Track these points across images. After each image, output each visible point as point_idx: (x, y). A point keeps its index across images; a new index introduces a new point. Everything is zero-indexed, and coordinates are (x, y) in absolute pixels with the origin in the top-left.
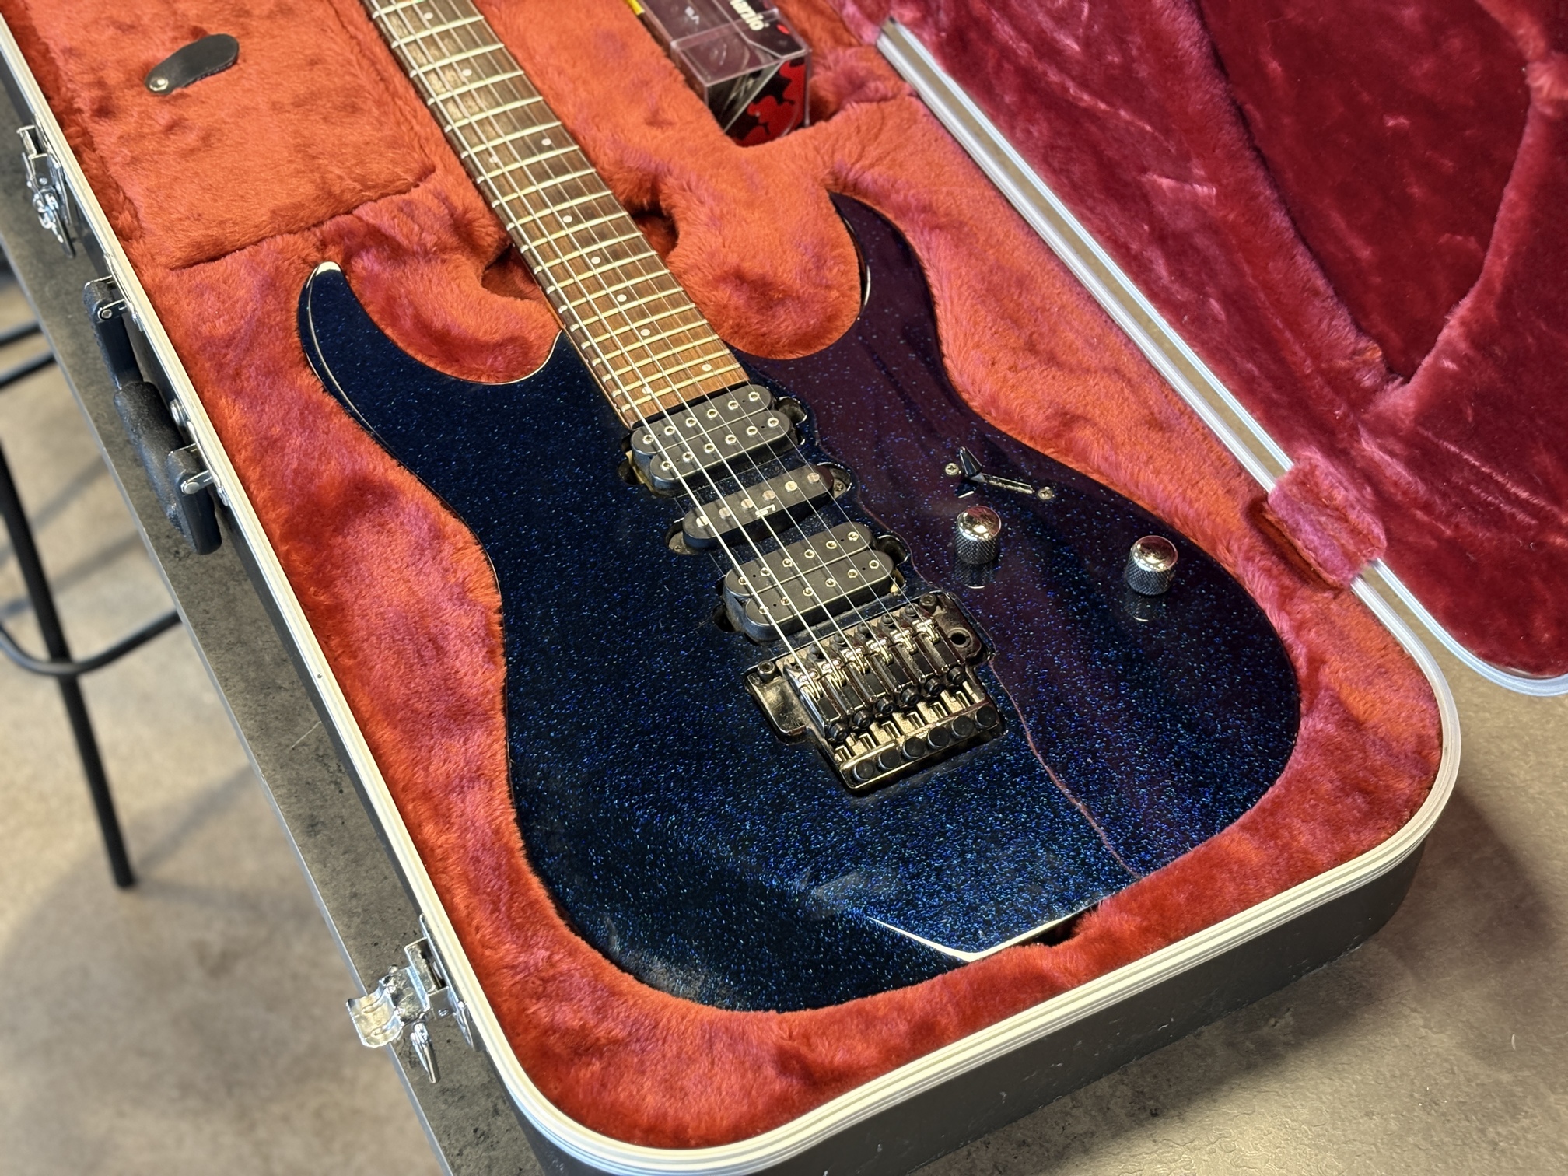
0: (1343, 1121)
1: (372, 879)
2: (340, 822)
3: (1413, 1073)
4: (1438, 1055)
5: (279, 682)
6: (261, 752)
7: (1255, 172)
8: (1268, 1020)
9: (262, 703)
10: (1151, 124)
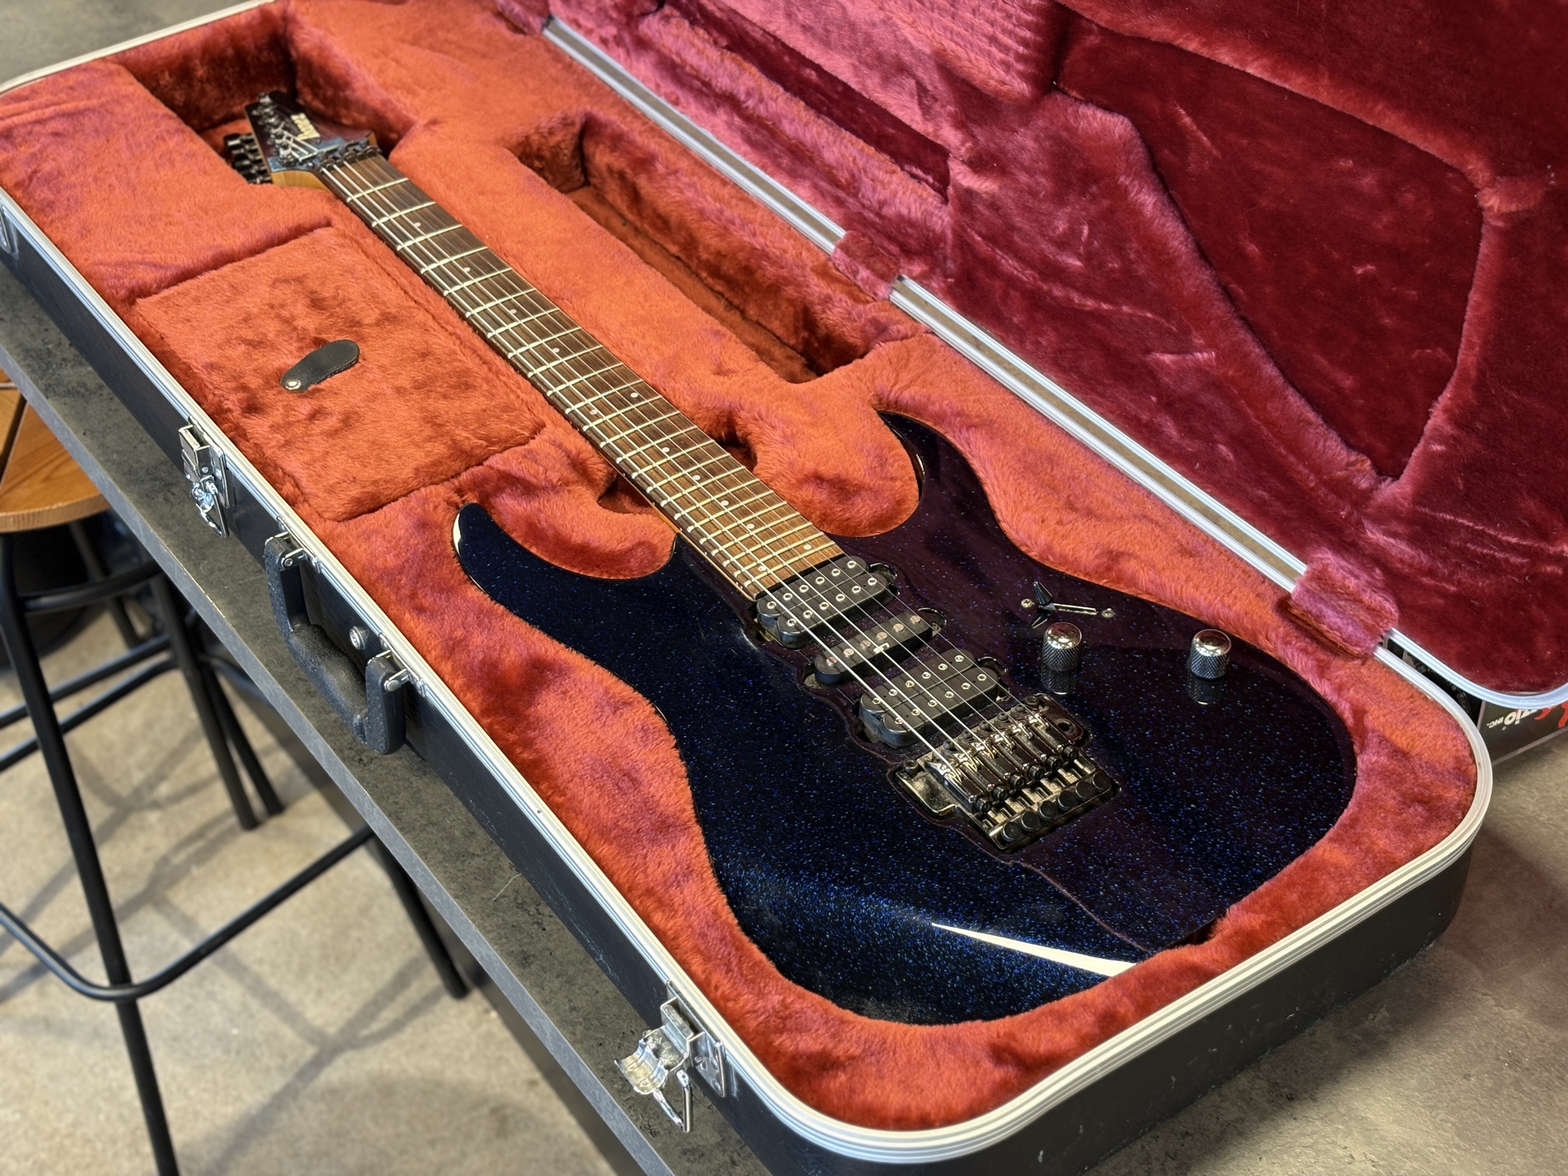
0: (1445, 1084)
1: (586, 994)
2: (548, 953)
3: (1494, 1041)
4: (1512, 1025)
5: (471, 850)
6: (469, 907)
7: (1244, 335)
8: (1367, 1016)
9: (460, 868)
10: (1152, 311)
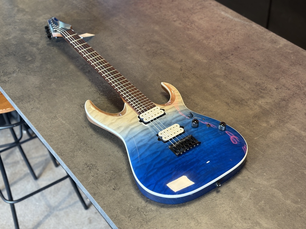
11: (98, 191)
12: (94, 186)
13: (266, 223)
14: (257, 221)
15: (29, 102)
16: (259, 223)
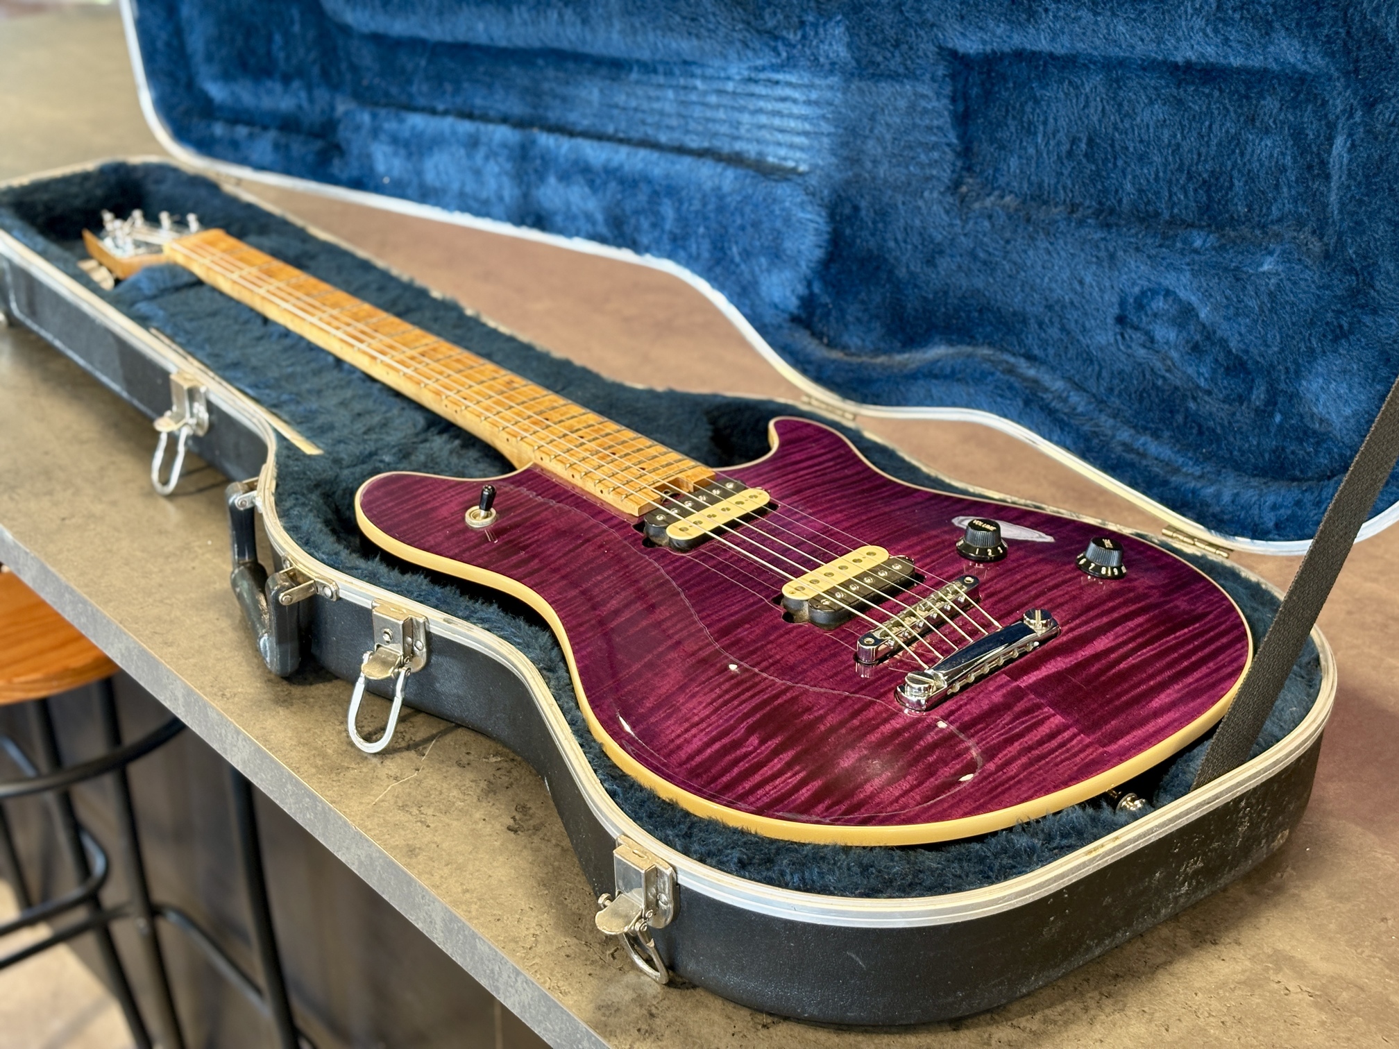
11: (425, 840)
12: (401, 817)
13: (1326, 959)
14: (1276, 951)
15: (50, 493)
16: (1290, 959)
